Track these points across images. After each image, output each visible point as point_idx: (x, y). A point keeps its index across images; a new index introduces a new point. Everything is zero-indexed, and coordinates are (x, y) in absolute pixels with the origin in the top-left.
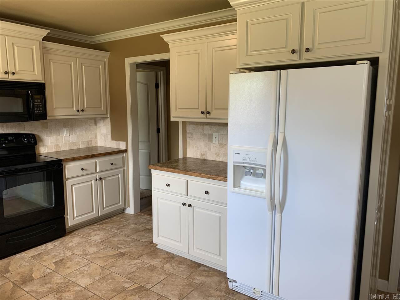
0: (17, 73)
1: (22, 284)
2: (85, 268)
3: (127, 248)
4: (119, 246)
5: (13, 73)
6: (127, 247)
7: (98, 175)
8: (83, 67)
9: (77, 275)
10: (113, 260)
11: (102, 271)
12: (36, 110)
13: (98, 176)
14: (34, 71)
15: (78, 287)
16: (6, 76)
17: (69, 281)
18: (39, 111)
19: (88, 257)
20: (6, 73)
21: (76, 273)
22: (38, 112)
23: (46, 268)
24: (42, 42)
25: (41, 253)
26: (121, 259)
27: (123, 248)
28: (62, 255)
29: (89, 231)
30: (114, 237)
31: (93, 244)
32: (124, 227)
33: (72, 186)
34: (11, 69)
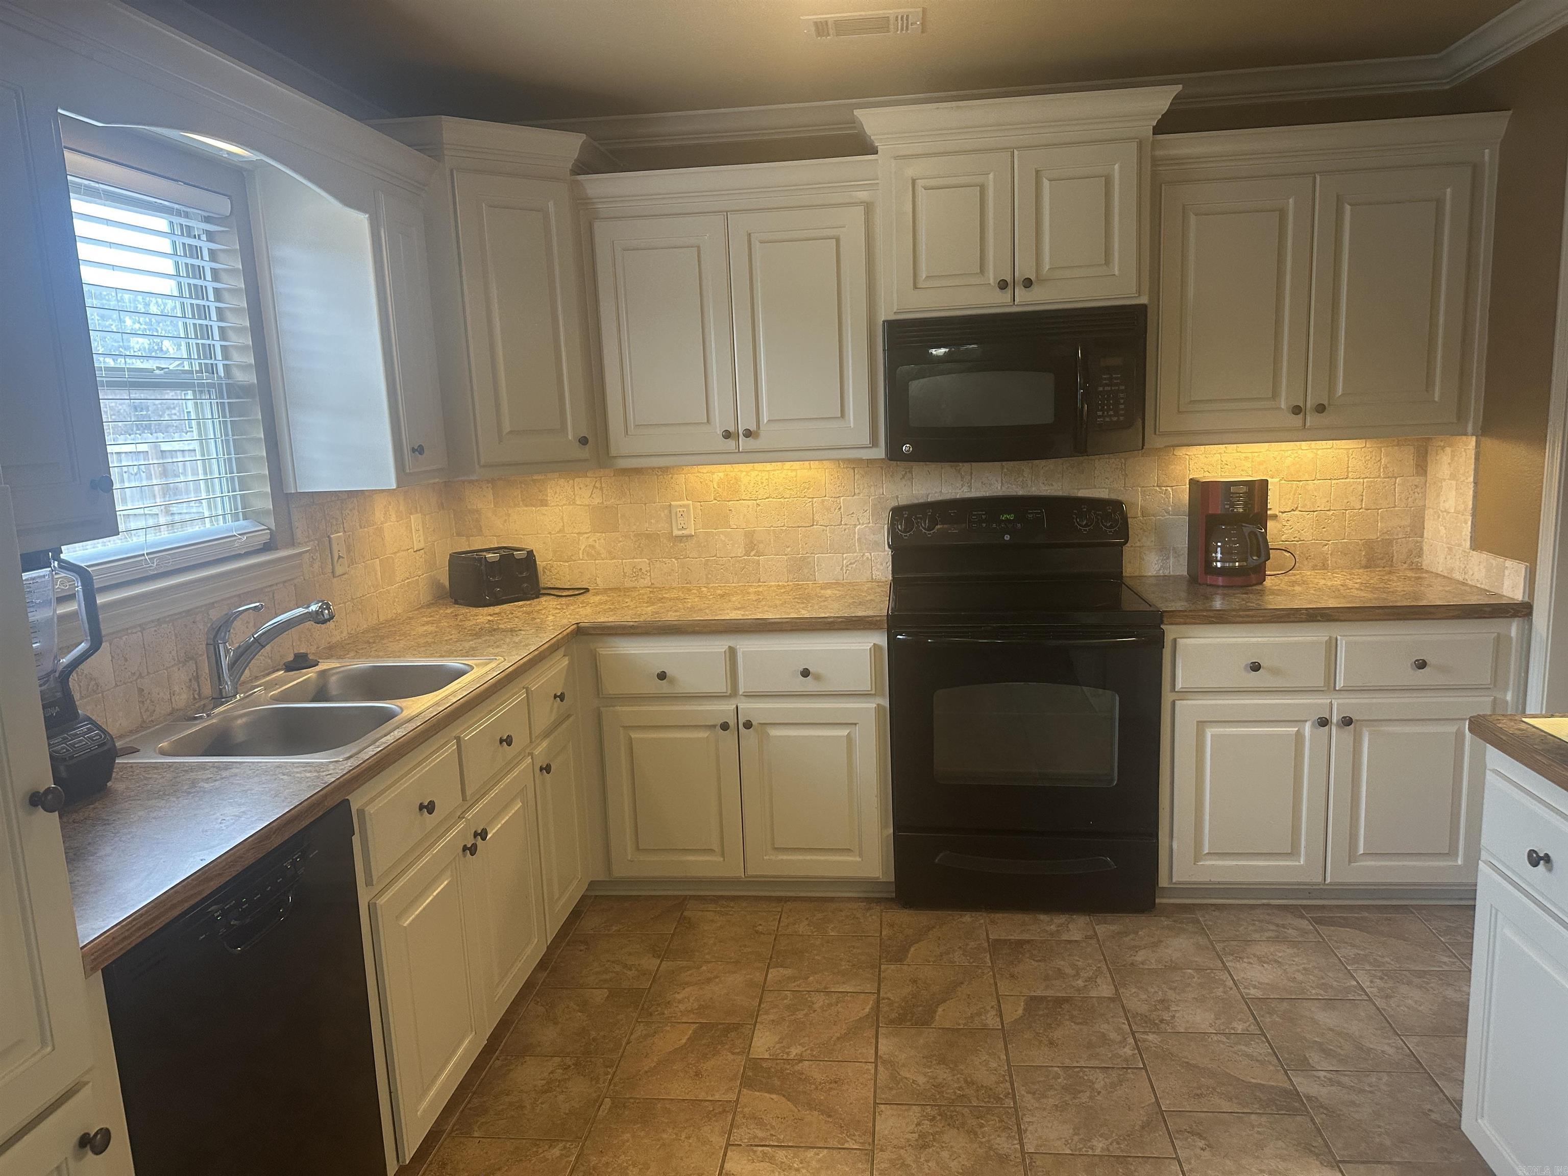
0: (1042, 281)
1: (892, 1022)
2: (1101, 1076)
3: (1339, 1084)
4: (1314, 1058)
5: (1028, 283)
6: (1345, 1080)
7: (1335, 703)
8: (1348, 208)
9: (1051, 1087)
10: (1226, 1106)
11: (1143, 1128)
12: (1100, 413)
13: (1338, 707)
14: (1108, 261)
15: (1009, 1137)
16: (1006, 297)
17: (1006, 1096)
18: (1115, 419)
19: (1151, 1037)
20: (1003, 285)
21: (1057, 1077)
22: (1108, 419)
23: (994, 1003)
24: (1153, 143)
25: (1028, 942)
26: (1264, 1119)
27: (1322, 1074)
28: (1080, 983)
29: (1255, 931)
30: (1329, 1003)
31: (1219, 992)
32: (1417, 981)
33: (1201, 725)
34: (1025, 269)
